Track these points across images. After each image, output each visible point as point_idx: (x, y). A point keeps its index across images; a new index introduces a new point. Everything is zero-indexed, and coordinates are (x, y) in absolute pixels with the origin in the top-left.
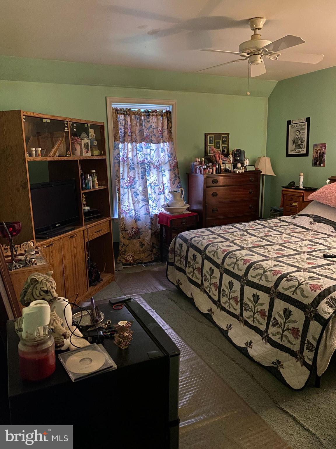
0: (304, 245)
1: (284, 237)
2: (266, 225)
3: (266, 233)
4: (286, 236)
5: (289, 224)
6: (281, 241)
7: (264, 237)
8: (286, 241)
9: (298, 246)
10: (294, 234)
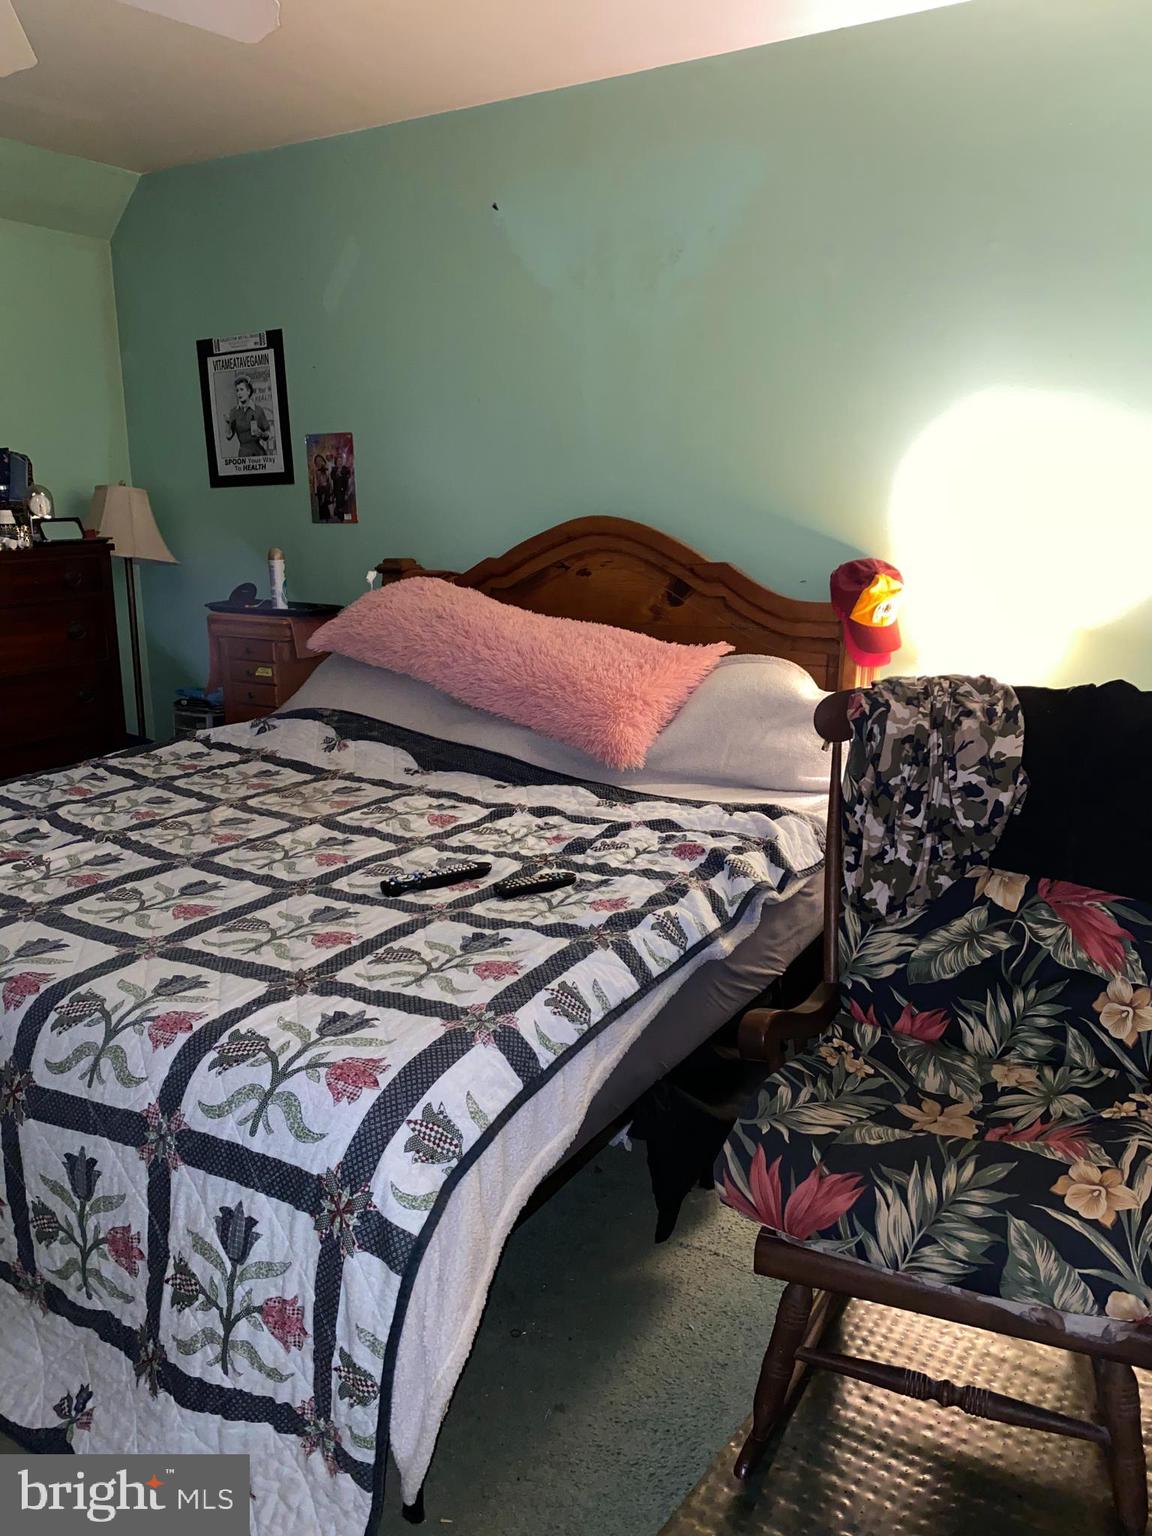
0: (302, 848)
1: (217, 821)
2: (148, 773)
3: (143, 809)
4: (230, 813)
5: (245, 757)
6: (203, 844)
7: (129, 834)
8: (228, 838)
9: (279, 856)
10: (261, 798)
